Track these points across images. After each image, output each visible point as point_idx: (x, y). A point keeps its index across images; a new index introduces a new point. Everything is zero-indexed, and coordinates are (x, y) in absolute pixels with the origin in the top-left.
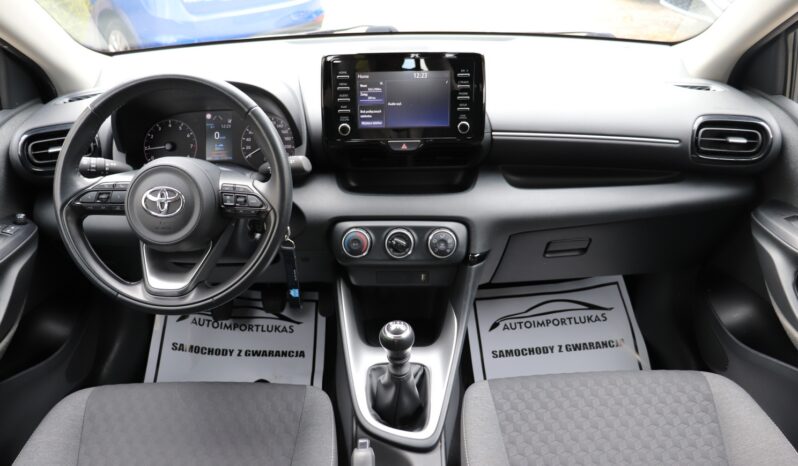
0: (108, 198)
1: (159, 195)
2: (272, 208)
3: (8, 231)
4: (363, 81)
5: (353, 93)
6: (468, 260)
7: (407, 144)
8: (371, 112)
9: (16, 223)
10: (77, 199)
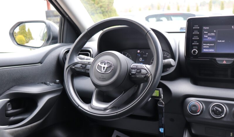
0: (85, 67)
1: (104, 64)
2: (151, 74)
3: (51, 84)
4: (206, 30)
5: (201, 36)
7: (226, 61)
8: (208, 45)
9: (55, 83)
10: (74, 66)
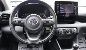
0: (20, 22)
4: (61, 6)
5: (59, 7)
6: (77, 34)
7: (68, 15)
8: (62, 10)
10: (14, 22)
